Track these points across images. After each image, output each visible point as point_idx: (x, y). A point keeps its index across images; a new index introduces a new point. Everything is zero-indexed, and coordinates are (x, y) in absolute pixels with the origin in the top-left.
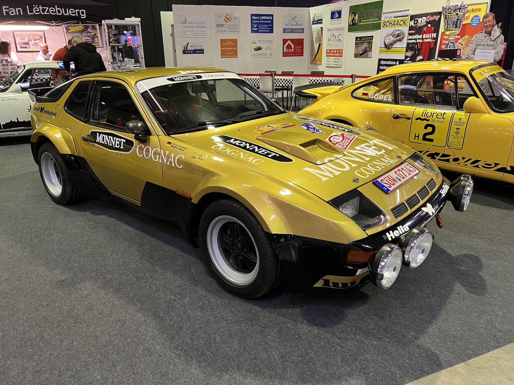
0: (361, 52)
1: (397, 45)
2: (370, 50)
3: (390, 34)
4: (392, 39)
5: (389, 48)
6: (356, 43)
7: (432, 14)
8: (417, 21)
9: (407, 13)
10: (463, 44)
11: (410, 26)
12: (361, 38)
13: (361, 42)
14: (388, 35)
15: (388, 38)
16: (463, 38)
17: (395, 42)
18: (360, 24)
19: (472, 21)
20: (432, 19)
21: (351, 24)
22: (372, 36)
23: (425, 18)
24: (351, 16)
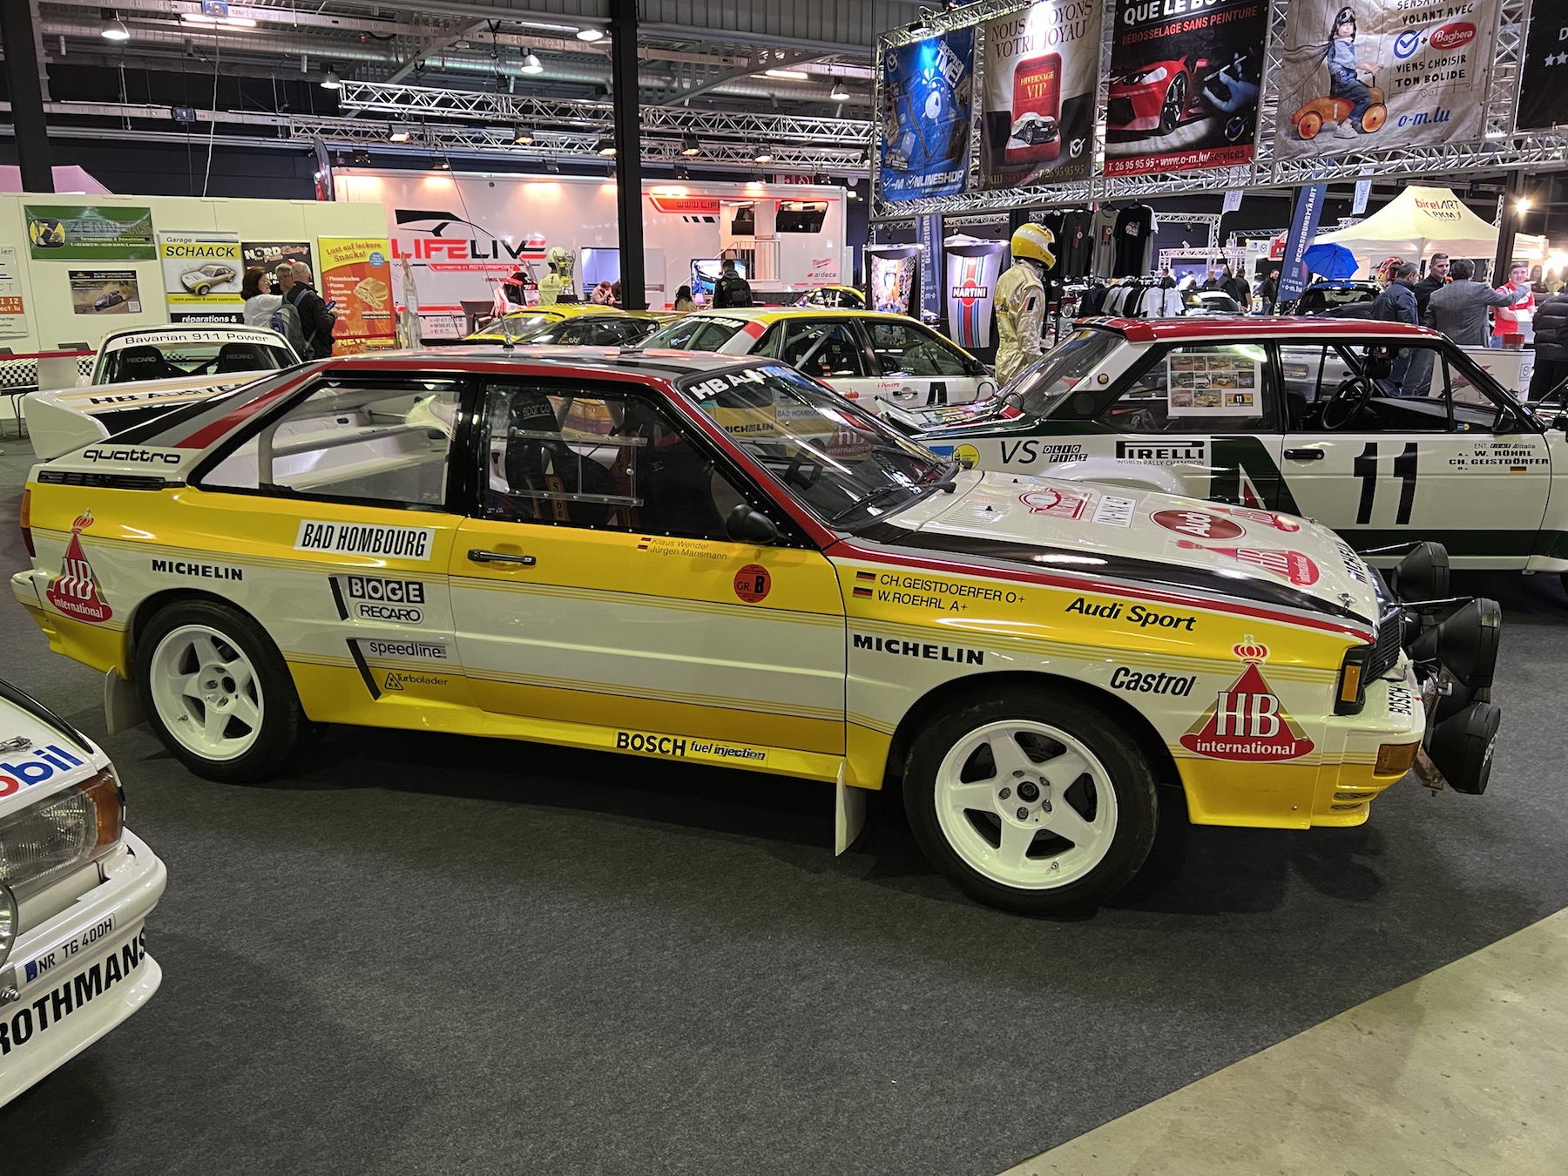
0: (100, 302)
1: (224, 288)
2: (134, 295)
3: (196, 267)
4: (204, 279)
5: (200, 294)
6: (74, 285)
7: (293, 245)
8: (263, 252)
9: (235, 237)
10: (368, 288)
11: (248, 258)
12: (90, 274)
13: (93, 282)
14: (188, 270)
15: (189, 275)
16: (365, 281)
17: (214, 284)
18: (78, 245)
19: (371, 259)
20: (292, 251)
21: (42, 242)
22: (134, 273)
23: (277, 248)
24: (37, 227)
